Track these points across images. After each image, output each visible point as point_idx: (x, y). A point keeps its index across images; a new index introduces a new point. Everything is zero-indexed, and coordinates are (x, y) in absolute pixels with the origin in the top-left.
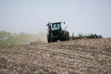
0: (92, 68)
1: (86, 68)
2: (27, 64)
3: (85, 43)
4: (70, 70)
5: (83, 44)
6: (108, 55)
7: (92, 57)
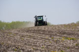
0: (50, 46)
1: (45, 46)
2: (3, 43)
3: (45, 28)
4: (34, 47)
5: (43, 29)
6: (60, 36)
7: (49, 38)
